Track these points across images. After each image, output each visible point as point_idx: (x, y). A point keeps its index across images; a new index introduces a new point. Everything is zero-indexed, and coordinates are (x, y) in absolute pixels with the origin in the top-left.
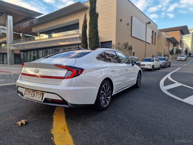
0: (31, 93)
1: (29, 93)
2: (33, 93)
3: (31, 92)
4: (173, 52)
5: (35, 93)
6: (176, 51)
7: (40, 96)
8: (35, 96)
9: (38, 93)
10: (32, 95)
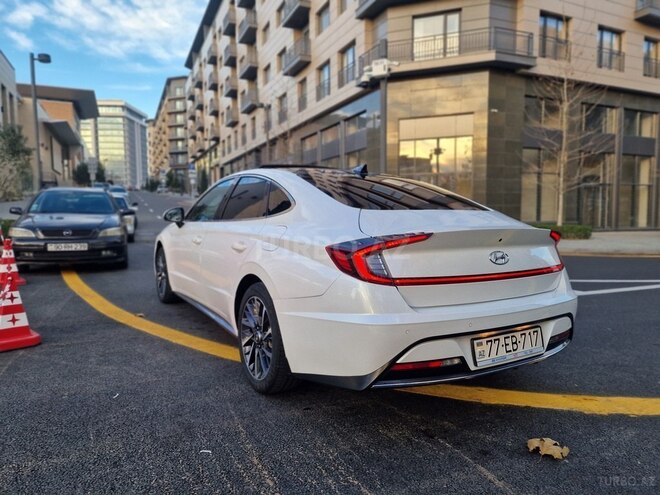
0: (502, 342)
1: (495, 346)
2: (509, 341)
3: (502, 337)
4: (88, 175)
5: (518, 335)
6: (96, 171)
7: (534, 337)
8: (520, 345)
9: (527, 332)
10: (510, 348)
